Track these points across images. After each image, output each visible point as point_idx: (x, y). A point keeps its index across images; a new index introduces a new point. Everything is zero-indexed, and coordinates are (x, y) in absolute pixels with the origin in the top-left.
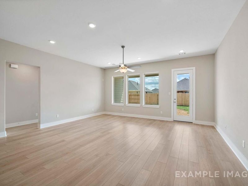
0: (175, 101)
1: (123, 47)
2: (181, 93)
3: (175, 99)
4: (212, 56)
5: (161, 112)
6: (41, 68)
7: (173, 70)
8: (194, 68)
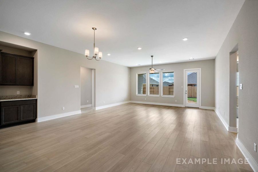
0: (186, 92)
1: (152, 56)
2: (190, 86)
3: (186, 91)
4: (213, 61)
5: (176, 101)
6: (96, 70)
7: (184, 70)
8: (200, 69)
